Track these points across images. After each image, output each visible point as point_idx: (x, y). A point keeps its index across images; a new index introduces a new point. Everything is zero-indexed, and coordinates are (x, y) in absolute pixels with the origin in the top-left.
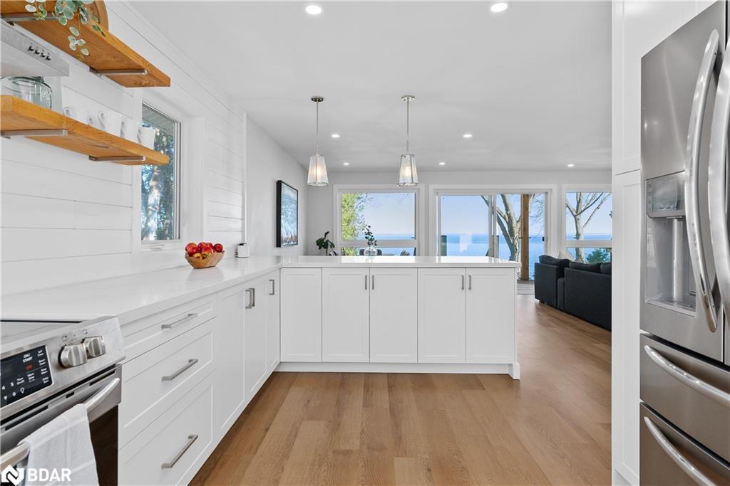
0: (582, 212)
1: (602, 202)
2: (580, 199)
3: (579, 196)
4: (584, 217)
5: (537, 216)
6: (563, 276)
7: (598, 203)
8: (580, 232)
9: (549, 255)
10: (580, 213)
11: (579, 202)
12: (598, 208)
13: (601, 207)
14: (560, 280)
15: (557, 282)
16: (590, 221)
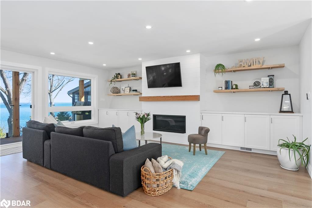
0: (53, 92)
1: (62, 87)
2: (52, 85)
3: (51, 84)
4: (53, 94)
5: (28, 93)
6: (50, 138)
7: (60, 87)
8: (52, 101)
9: (36, 120)
10: (52, 92)
11: (51, 86)
12: (61, 90)
13: (62, 89)
14: (47, 142)
15: (44, 143)
16: (57, 96)
